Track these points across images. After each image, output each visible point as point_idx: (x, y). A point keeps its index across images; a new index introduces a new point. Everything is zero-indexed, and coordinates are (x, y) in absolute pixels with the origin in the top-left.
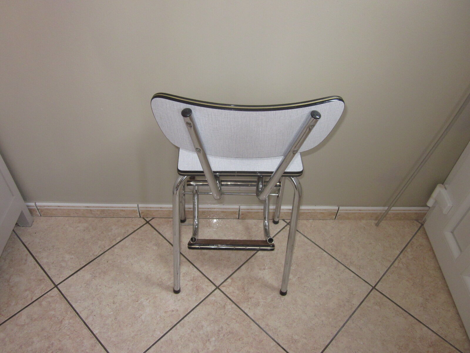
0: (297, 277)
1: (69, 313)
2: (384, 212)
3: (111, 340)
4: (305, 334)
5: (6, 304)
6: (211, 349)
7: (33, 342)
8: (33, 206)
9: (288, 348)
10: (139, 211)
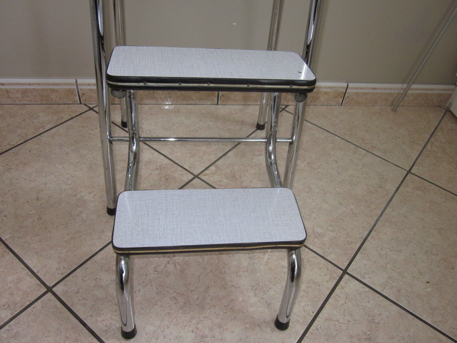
0: (306, 163)
2: (402, 91)
3: (31, 247)
4: (331, 226)
10: (78, 92)
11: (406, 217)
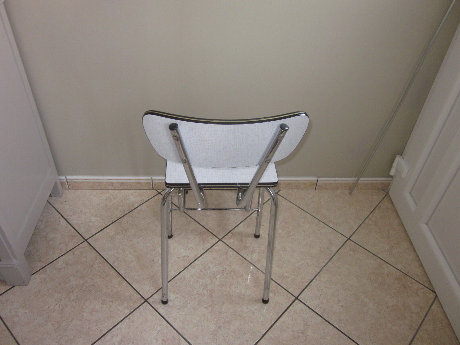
0: (285, 232)
1: (98, 259)
2: (355, 182)
3: (135, 278)
4: (293, 272)
5: (45, 253)
6: (217, 283)
7: (70, 281)
8: (64, 179)
9: (280, 282)
10: (152, 184)
11: (339, 268)
